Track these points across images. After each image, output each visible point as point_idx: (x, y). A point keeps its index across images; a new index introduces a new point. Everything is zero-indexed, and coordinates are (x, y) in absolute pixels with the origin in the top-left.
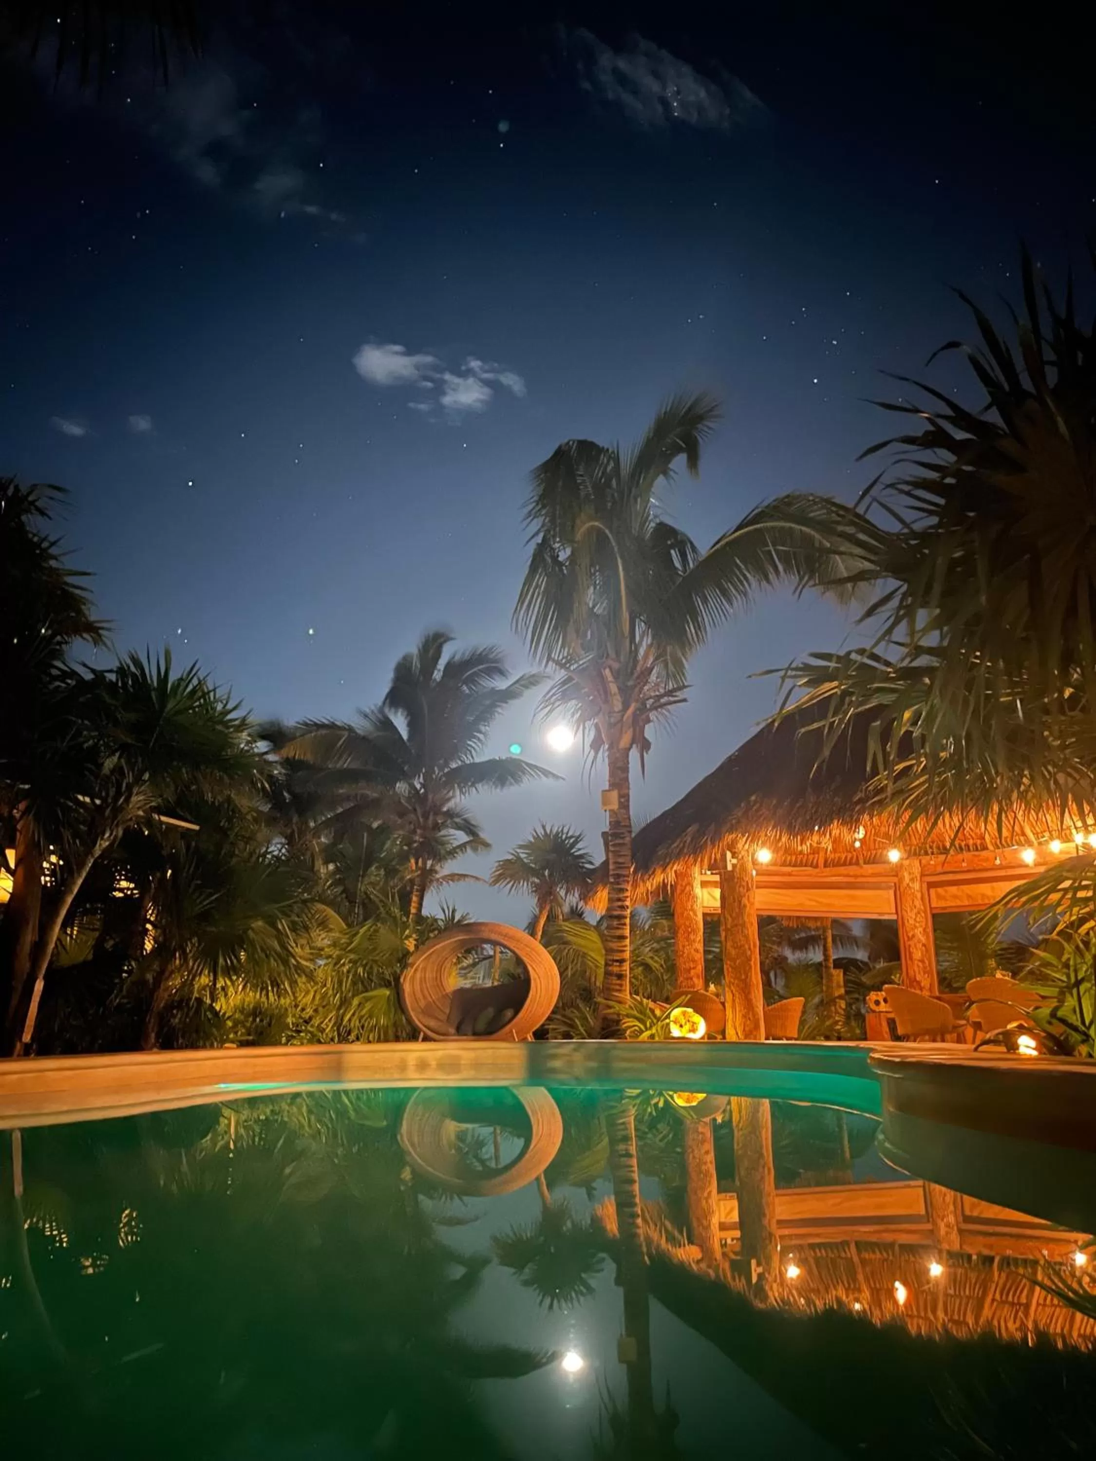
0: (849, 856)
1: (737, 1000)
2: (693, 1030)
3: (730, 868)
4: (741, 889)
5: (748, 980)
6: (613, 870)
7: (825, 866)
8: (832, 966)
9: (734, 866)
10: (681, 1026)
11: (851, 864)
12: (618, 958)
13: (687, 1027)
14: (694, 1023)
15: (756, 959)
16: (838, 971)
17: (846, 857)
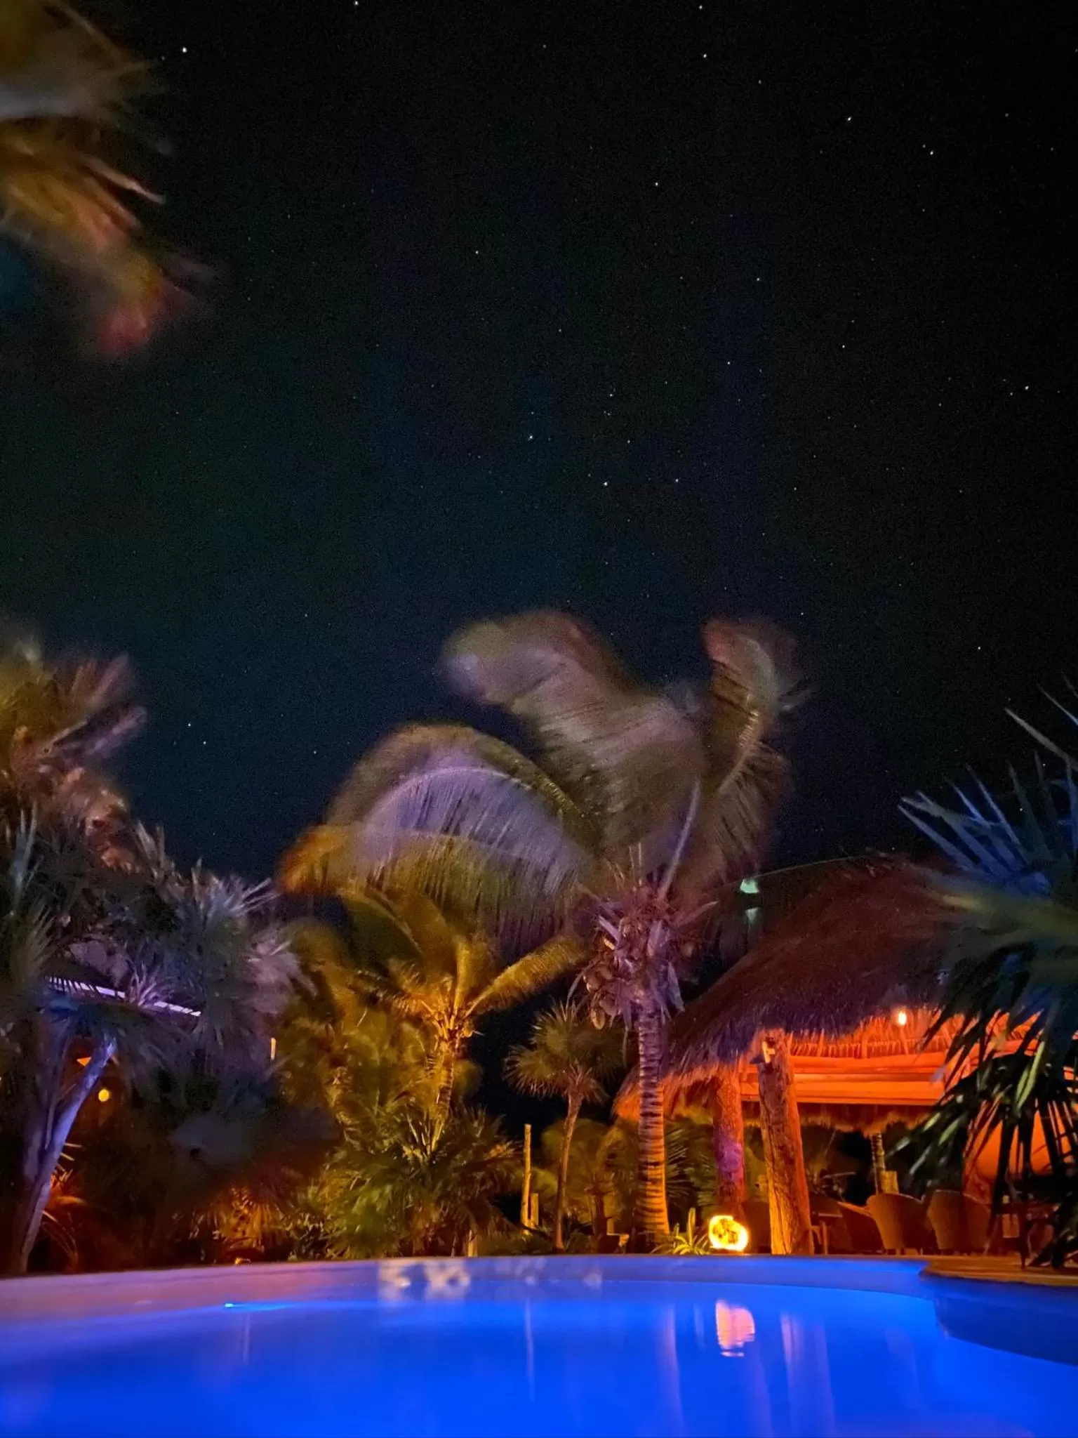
0: (894, 1044)
1: (782, 1207)
2: (733, 1240)
3: (767, 1060)
4: (781, 1083)
5: (792, 1185)
6: (645, 1063)
7: (869, 1056)
8: (884, 1167)
9: (772, 1057)
10: (720, 1236)
11: (896, 1053)
12: (653, 1161)
13: (727, 1237)
14: (734, 1233)
15: (800, 1160)
16: (891, 1173)
17: (891, 1046)
